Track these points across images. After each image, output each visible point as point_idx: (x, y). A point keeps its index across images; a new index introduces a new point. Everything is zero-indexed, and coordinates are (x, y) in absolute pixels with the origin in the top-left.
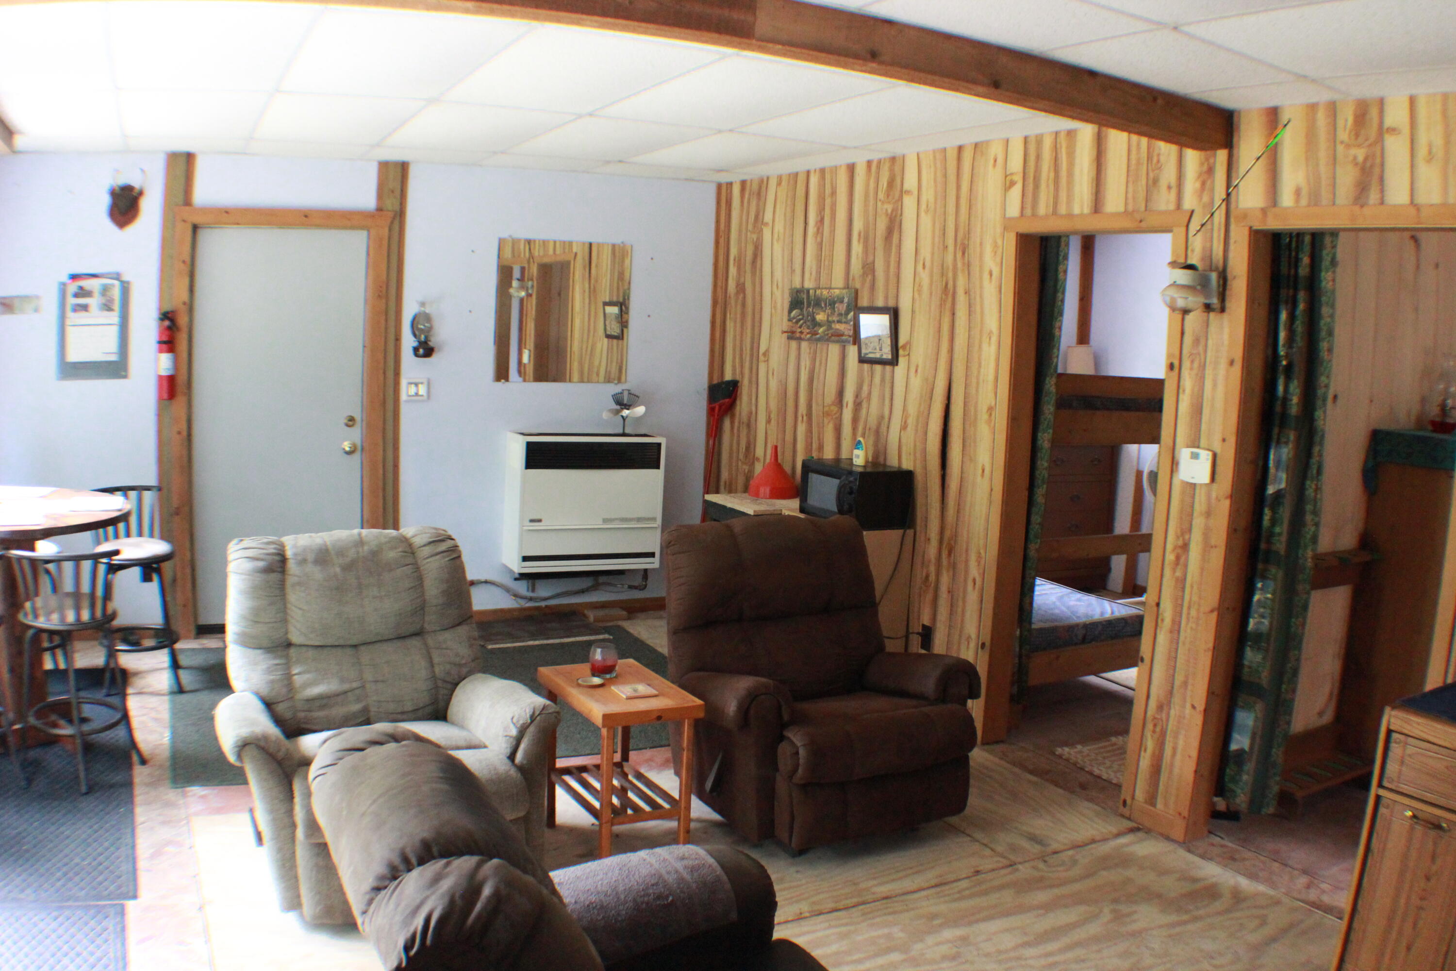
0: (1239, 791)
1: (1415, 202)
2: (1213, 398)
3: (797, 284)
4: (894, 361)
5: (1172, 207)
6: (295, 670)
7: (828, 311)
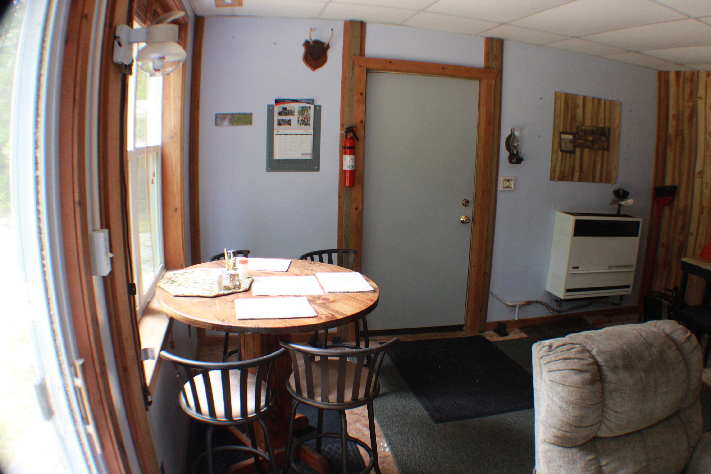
6: (603, 463)
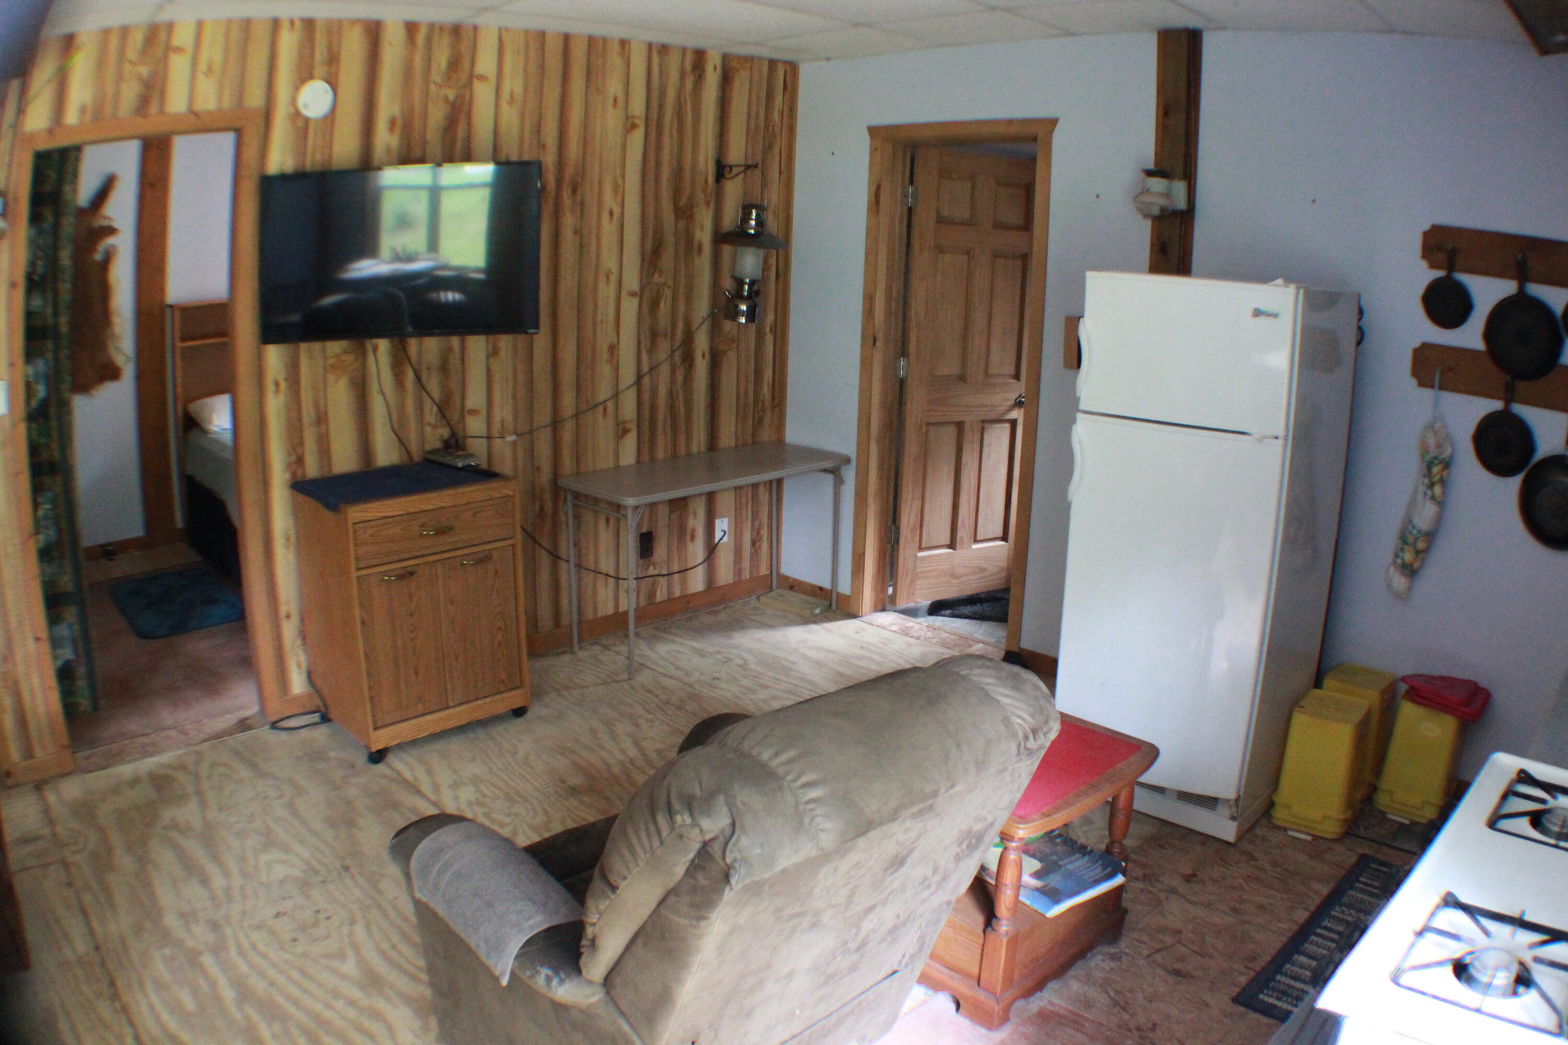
0: (80, 699)
1: (193, 108)
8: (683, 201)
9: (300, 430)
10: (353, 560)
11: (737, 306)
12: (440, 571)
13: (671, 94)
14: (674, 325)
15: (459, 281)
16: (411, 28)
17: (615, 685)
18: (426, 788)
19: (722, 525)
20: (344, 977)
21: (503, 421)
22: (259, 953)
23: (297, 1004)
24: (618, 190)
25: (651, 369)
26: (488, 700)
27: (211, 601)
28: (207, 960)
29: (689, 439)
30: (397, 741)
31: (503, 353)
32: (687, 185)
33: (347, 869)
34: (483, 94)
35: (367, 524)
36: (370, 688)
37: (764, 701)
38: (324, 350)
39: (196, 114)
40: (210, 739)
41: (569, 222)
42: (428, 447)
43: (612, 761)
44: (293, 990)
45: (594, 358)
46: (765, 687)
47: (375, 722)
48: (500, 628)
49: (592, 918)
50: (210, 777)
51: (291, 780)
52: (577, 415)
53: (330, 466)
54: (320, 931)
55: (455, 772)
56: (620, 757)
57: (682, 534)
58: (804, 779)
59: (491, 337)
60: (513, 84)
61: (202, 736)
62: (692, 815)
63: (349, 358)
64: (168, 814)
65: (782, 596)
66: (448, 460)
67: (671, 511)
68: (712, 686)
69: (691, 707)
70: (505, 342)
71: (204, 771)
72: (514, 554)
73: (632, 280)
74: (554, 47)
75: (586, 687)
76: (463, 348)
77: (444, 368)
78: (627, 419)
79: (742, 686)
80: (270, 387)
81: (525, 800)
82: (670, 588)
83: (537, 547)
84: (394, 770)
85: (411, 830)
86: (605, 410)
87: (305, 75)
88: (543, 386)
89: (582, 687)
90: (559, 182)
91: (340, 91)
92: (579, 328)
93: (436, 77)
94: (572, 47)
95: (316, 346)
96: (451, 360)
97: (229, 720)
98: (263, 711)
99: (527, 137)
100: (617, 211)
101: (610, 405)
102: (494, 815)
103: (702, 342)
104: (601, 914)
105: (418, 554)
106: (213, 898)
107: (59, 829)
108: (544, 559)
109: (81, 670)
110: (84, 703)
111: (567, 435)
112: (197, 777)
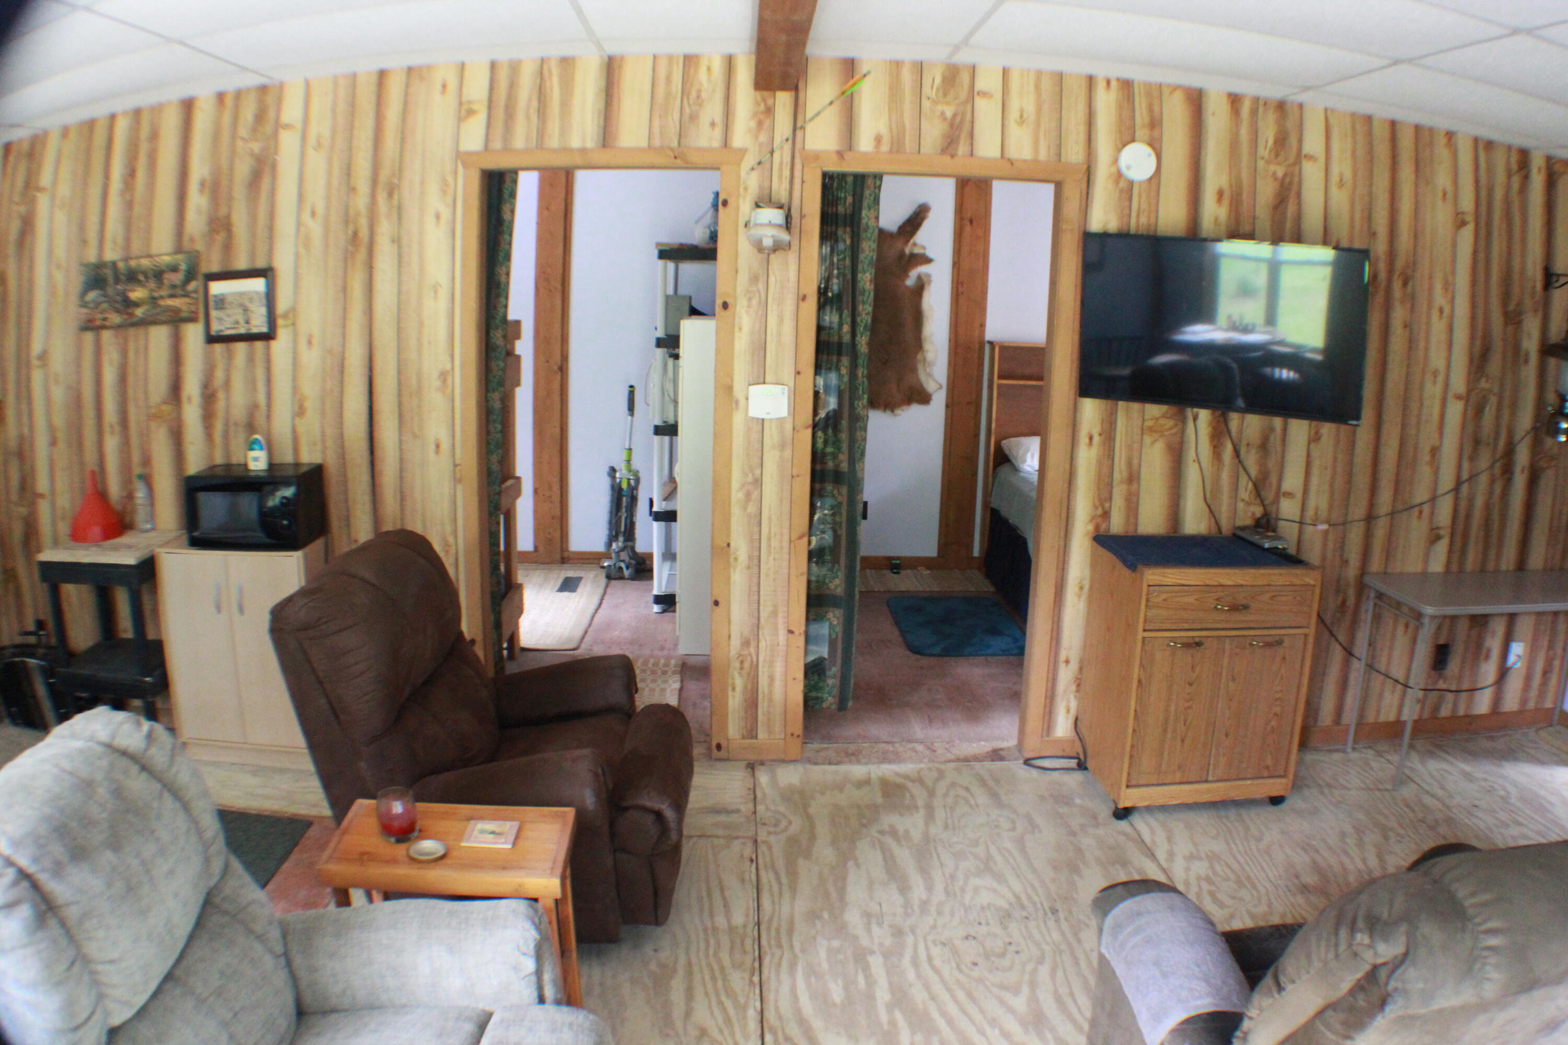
0: (826, 696)
1: (1007, 155)
2: (779, 334)
3: (92, 256)
4: (268, 337)
5: (716, 143)
7: (152, 284)
8: (1511, 307)
9: (1110, 485)
10: (1141, 620)
11: (1558, 423)
12: (1227, 646)
13: (1499, 194)
14: (1497, 434)
15: (1294, 360)
16: (1235, 100)
17: (1377, 793)
18: (1161, 855)
19: (1517, 649)
20: (1011, 1010)
21: (1317, 509)
22: (933, 967)
23: (950, 1022)
24: (1448, 286)
25: (1470, 479)
26: (1249, 782)
27: (995, 632)
28: (876, 963)
29: (1499, 556)
30: (1146, 803)
31: (1324, 438)
32: (1516, 290)
33: (1054, 911)
34: (1312, 175)
35: (1162, 588)
36: (1132, 746)
37: (1513, 837)
38: (1143, 411)
39: (1011, 162)
40: (958, 760)
41: (1399, 314)
42: (1239, 523)
43: (1350, 867)
44: (952, 1009)
45: (1415, 458)
46: (1519, 824)
47: (1128, 780)
48: (1276, 714)
49: (1252, 1012)
50: (945, 795)
51: (1029, 817)
52: (1393, 514)
53: (1136, 525)
54: (1006, 962)
55: (1195, 844)
56: (1360, 865)
57: (1478, 652)
58: (1490, 925)
59: (1314, 423)
60: (1342, 167)
61: (949, 756)
62: (1371, 937)
63: (1170, 423)
64: (889, 820)
65: (1560, 733)
66: (1256, 538)
67: (1471, 628)
68: (1469, 813)
69: (1443, 830)
70: (1327, 429)
71: (941, 788)
72: (1305, 644)
73: (1459, 383)
74: (1381, 133)
75: (1348, 789)
76: (1285, 429)
77: (1264, 446)
78: (1441, 525)
79: (1496, 818)
80: (1083, 440)
81: (1254, 886)
82: (1455, 705)
83: (1333, 639)
84: (1135, 829)
85: (1119, 889)
86: (1421, 512)
87: (1126, 137)
88: (1362, 480)
89: (1344, 788)
90: (1391, 271)
91: (1164, 156)
92: (1404, 426)
93: (1263, 152)
94: (1399, 135)
95: (1135, 406)
96: (1272, 438)
97: (984, 747)
98: (1020, 746)
99: (1357, 223)
100: (1447, 310)
101: (1426, 508)
102: (1219, 895)
103: (1522, 456)
104: (1261, 1010)
105: (1212, 626)
106: (907, 905)
107: (761, 808)
108: (1337, 654)
109: (834, 670)
110: (829, 700)
111: (1380, 532)
112: (931, 793)
